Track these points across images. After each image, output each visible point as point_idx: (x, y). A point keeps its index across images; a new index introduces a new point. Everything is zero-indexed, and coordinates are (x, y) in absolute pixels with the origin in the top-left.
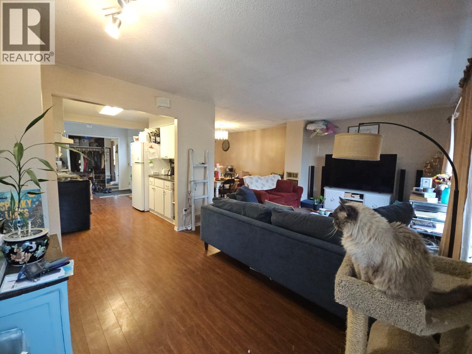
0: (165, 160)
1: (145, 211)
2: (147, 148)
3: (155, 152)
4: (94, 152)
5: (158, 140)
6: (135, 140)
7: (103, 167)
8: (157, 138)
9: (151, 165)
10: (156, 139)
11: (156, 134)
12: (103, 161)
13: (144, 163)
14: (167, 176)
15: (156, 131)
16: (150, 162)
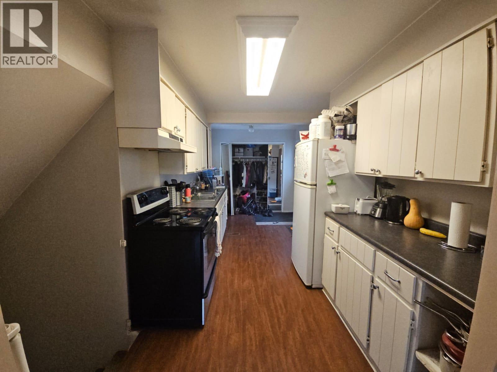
0: (364, 178)
1: (313, 287)
2: (324, 151)
3: (343, 159)
4: (257, 162)
5: (350, 132)
6: (303, 138)
7: (264, 182)
8: (349, 126)
9: (332, 189)
10: (345, 129)
11: (345, 119)
12: (265, 174)
13: (316, 185)
14: (368, 218)
15: (347, 109)
16: (330, 182)
